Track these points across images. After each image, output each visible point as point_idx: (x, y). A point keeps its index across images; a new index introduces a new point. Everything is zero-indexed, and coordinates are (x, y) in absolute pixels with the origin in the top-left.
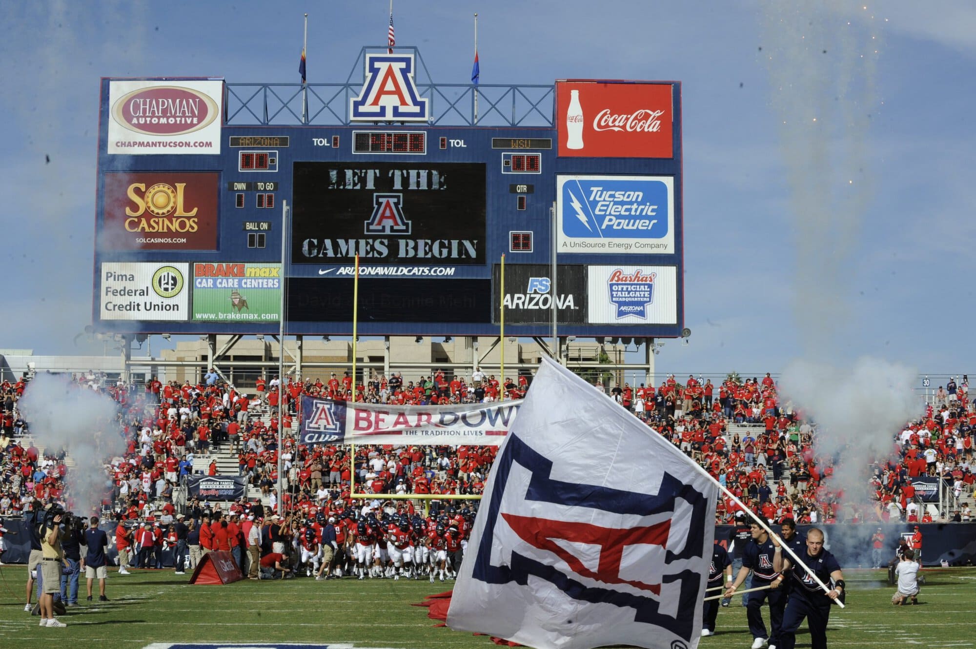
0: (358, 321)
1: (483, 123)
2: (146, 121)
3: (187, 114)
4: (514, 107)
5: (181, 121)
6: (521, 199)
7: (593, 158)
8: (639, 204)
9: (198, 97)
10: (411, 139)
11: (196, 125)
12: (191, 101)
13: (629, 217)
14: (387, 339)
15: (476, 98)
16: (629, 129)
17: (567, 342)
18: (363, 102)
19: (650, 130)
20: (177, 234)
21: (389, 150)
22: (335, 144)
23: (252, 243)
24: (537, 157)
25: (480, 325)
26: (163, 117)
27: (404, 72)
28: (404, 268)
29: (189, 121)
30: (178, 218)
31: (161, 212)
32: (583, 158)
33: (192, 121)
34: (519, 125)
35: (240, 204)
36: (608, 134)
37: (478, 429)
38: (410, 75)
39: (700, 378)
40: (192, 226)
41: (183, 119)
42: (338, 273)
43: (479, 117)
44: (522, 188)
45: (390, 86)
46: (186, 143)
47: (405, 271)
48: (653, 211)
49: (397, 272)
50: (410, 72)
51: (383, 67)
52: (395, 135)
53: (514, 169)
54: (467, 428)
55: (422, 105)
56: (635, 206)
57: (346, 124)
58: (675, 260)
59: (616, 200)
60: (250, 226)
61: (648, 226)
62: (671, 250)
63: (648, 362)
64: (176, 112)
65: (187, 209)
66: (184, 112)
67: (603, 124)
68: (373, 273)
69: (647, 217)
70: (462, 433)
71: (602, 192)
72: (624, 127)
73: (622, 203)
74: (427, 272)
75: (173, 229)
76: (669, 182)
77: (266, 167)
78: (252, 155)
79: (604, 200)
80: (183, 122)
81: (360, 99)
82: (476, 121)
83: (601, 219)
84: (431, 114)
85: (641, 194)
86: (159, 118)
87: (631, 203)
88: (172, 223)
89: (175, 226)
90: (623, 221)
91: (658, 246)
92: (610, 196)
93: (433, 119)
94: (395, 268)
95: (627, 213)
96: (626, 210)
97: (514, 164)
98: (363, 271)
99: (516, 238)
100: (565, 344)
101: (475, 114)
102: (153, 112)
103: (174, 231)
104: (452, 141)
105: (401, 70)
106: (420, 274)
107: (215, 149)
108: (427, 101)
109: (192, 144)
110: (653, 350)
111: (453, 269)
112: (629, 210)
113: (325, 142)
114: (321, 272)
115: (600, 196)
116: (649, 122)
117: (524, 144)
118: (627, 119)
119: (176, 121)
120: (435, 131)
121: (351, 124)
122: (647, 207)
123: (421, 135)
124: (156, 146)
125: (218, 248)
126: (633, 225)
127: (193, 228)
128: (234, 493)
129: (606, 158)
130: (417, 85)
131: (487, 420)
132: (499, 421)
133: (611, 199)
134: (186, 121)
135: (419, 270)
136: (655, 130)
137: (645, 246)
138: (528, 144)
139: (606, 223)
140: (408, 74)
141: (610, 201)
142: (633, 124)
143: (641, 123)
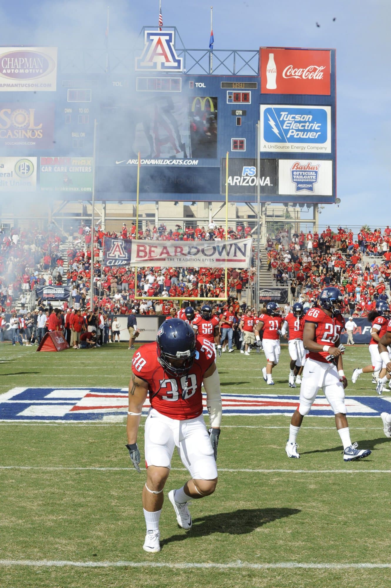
0: (139, 192)
1: (215, 73)
2: (11, 71)
3: (36, 67)
4: (234, 63)
5: (32, 71)
6: (239, 119)
7: (282, 95)
8: (310, 123)
9: (43, 57)
10: (172, 82)
11: (41, 74)
12: (38, 59)
13: (304, 131)
14: (157, 203)
15: (211, 58)
16: (304, 77)
17: (266, 206)
18: (143, 60)
19: (317, 78)
20: (30, 140)
21: (159, 89)
23: (75, 145)
24: (248, 94)
25: (213, 195)
26: (21, 69)
27: (168, 42)
28: (167, 160)
29: (37, 72)
30: (31, 130)
31: (20, 126)
32: (276, 95)
33: (39, 71)
34: (238, 74)
35: (68, 121)
36: (291, 80)
37: (211, 257)
39: (346, 228)
40: (39, 134)
41: (34, 70)
42: (127, 163)
43: (213, 70)
44: (239, 112)
45: (159, 50)
46: (36, 84)
47: (168, 162)
48: (318, 127)
49: (163, 162)
52: (162, 80)
53: (234, 101)
54: (205, 257)
55: (179, 62)
56: (307, 124)
57: (133, 73)
58: (332, 157)
59: (296, 120)
60: (74, 135)
61: (315, 136)
62: (329, 151)
63: (314, 218)
64: (29, 66)
65: (36, 124)
66: (34, 66)
67: (288, 74)
68: (149, 163)
69: (315, 131)
70: (201, 260)
71: (288, 115)
72: (301, 76)
73: (300, 122)
74: (181, 163)
76: (328, 109)
77: (84, 99)
78: (76, 92)
79: (289, 120)
80: (34, 72)
81: (141, 58)
83: (287, 131)
84: (184, 67)
85: (311, 117)
86: (19, 69)
87: (305, 122)
88: (27, 132)
89: (29, 135)
90: (300, 133)
91: (321, 148)
92: (293, 118)
93: (185, 70)
94: (162, 160)
95: (303, 128)
96: (302, 126)
97: (234, 98)
98: (143, 162)
99: (235, 142)
100: (264, 207)
101: (211, 67)
102: (16, 66)
103: (28, 138)
104: (197, 84)
105: (166, 41)
106: (177, 164)
107: (54, 89)
108: (181, 59)
109: (39, 85)
110: (318, 211)
111: (197, 161)
112: (304, 126)
113: (120, 84)
114: (117, 163)
115: (286, 118)
116: (316, 73)
117: (241, 86)
118: (303, 71)
119: (29, 71)
120: (186, 77)
121: (136, 73)
122: (315, 124)
123: (178, 80)
124: (17, 86)
126: (306, 135)
127: (40, 136)
128: (64, 296)
129: (290, 95)
130: (175, 50)
131: (217, 252)
132: (224, 253)
133: (293, 120)
134: (35, 71)
135: (176, 162)
136: (320, 78)
137: (313, 148)
138: (243, 86)
139: (290, 134)
140: (171, 43)
141: (293, 121)
142: (307, 74)
143: (312, 74)
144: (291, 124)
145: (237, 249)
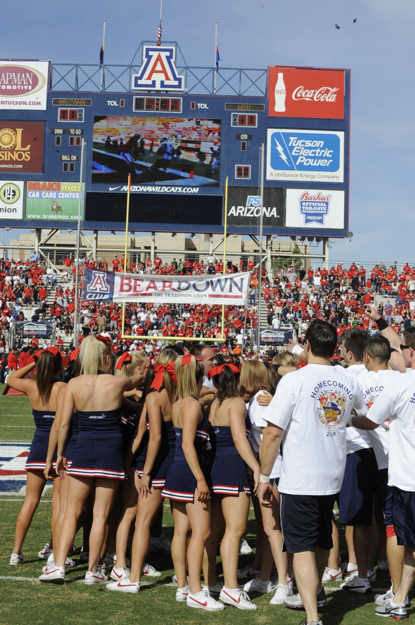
0: (129, 221)
3: (25, 83)
4: (240, 83)
5: (20, 88)
6: (244, 144)
7: (291, 118)
8: (321, 149)
9: (32, 72)
10: (172, 102)
11: (30, 90)
12: (27, 74)
13: (314, 158)
14: (153, 233)
15: (215, 77)
16: (315, 100)
17: (272, 239)
18: (141, 78)
19: (330, 100)
20: (17, 162)
21: (157, 109)
22: (122, 105)
23: (66, 169)
24: (255, 116)
25: (214, 226)
26: (9, 85)
27: (169, 58)
28: (165, 188)
29: (26, 88)
30: (17, 151)
31: (6, 147)
32: (285, 118)
33: (28, 88)
34: (243, 95)
35: (58, 143)
36: (302, 103)
37: (203, 293)
38: (172, 61)
39: (358, 265)
40: (26, 157)
41: (22, 86)
42: (122, 190)
43: (217, 89)
44: (244, 137)
45: (159, 67)
46: (24, 102)
47: (166, 189)
48: (330, 154)
49: (160, 190)
50: (172, 59)
51: (155, 55)
52: (162, 100)
53: (239, 124)
54: (197, 293)
55: (180, 80)
56: (318, 150)
57: (129, 92)
58: (344, 186)
59: (306, 146)
60: (64, 158)
61: (327, 164)
62: (341, 180)
63: (324, 253)
64: (17, 82)
65: (24, 145)
66: (23, 82)
67: (298, 95)
68: (145, 190)
69: (326, 158)
70: (193, 296)
71: (297, 140)
72: (312, 98)
73: (310, 148)
74: (180, 190)
75: (14, 158)
76: (341, 135)
77: (76, 119)
78: (67, 111)
79: (298, 146)
80: (22, 88)
81: (139, 75)
82: (215, 91)
83: (296, 158)
84: (186, 87)
85: (322, 143)
86: (6, 85)
87: (316, 148)
88: (13, 154)
89: (15, 157)
90: (310, 160)
91: (333, 177)
92: (303, 143)
93: (186, 90)
94: (160, 187)
95: (313, 155)
96: (313, 153)
97: (239, 120)
98: (138, 189)
99: (239, 169)
100: (270, 240)
101: (215, 87)
102: (3, 82)
103: (15, 160)
104: (199, 104)
105: (167, 57)
106: (176, 191)
107: (43, 107)
108: (183, 78)
109: (27, 103)
110: (328, 246)
111: (198, 189)
112: (315, 153)
113: (115, 103)
114: (111, 189)
115: (296, 143)
116: (329, 95)
117: (246, 107)
118: (315, 93)
119: (17, 88)
120: (188, 98)
121: (133, 92)
122: (326, 151)
123: (179, 100)
124: (4, 104)
125: (43, 172)
126: (317, 163)
127: (27, 158)
128: (47, 333)
129: (300, 118)
130: (176, 67)
131: (210, 287)
132: (218, 287)
133: (303, 145)
134: (24, 88)
135: (175, 189)
136: (333, 100)
137: (324, 177)
138: (249, 107)
139: (299, 161)
140: (171, 60)
141: (302, 147)
142: (318, 96)
143: (324, 96)
144: (300, 150)
145: (233, 284)
